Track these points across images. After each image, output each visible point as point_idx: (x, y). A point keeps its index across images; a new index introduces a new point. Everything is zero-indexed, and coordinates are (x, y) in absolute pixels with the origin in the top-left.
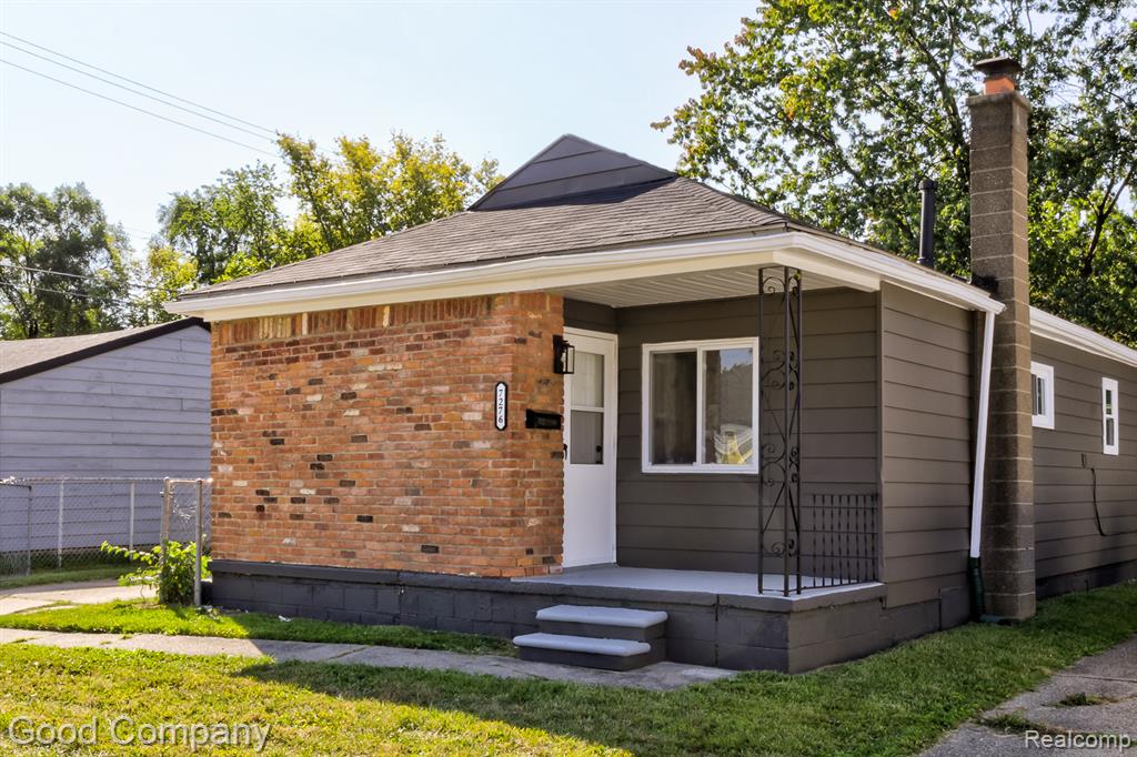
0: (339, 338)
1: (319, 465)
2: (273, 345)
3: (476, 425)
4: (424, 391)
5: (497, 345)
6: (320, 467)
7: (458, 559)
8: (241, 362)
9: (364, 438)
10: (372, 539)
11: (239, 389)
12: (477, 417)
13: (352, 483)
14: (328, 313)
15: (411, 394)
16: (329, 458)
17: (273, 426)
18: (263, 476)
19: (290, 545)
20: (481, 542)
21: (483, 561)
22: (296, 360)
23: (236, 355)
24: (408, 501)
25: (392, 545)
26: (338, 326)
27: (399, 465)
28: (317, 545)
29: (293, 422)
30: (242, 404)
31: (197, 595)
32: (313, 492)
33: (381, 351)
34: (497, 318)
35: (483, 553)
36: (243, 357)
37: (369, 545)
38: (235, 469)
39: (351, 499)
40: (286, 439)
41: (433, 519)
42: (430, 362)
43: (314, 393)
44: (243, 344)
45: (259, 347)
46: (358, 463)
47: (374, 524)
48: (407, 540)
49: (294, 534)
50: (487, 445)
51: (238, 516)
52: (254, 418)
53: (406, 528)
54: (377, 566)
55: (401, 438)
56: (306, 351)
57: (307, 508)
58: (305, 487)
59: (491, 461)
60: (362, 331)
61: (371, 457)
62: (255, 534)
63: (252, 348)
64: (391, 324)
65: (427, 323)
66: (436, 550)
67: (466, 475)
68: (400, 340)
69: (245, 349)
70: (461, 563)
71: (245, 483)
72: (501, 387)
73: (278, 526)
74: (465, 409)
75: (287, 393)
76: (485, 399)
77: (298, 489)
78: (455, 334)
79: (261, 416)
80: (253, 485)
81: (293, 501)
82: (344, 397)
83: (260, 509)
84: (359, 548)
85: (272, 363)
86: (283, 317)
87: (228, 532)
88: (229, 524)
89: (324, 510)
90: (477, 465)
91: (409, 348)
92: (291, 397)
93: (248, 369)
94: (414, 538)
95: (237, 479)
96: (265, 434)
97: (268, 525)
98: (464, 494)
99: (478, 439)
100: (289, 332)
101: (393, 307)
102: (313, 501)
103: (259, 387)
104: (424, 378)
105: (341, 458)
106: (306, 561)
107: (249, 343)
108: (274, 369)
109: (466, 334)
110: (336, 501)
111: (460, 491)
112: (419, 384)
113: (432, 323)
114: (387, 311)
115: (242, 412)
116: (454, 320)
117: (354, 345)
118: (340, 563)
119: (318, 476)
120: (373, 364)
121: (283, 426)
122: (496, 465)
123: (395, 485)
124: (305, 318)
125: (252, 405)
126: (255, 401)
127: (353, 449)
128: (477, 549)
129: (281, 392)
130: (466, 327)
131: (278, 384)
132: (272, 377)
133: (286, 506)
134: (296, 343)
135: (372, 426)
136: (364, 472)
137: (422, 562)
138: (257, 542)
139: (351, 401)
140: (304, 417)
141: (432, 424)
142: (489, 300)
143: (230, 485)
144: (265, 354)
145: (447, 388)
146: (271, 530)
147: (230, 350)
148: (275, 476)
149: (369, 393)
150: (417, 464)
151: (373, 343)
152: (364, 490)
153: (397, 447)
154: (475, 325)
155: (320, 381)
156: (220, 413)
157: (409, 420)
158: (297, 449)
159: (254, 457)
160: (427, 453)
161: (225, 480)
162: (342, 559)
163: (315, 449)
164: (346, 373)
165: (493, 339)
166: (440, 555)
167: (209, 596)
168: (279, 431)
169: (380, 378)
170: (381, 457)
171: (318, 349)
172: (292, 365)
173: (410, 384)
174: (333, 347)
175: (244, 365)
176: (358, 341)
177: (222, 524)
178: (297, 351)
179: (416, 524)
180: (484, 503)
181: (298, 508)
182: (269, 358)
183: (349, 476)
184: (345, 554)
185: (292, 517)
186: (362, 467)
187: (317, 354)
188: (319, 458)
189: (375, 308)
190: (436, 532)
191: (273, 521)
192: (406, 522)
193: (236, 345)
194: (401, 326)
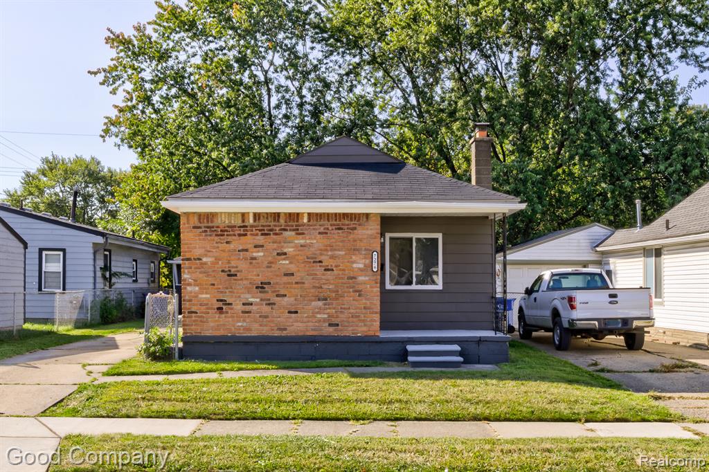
0: (275, 226)
1: (261, 287)
2: (228, 227)
3: (361, 270)
4: (330, 253)
5: (371, 235)
6: (263, 288)
7: (351, 328)
8: (204, 234)
9: (292, 274)
10: (297, 321)
11: (203, 248)
12: (361, 266)
14: (267, 213)
15: (321, 254)
16: (269, 283)
17: (229, 267)
18: (222, 292)
19: (242, 326)
20: (363, 321)
21: (365, 329)
22: (246, 235)
23: (201, 230)
24: (320, 303)
25: (310, 324)
26: (275, 220)
27: (314, 287)
28: (261, 326)
29: (243, 265)
30: (206, 256)
31: (177, 355)
32: (258, 300)
33: (303, 234)
34: (370, 223)
35: (365, 325)
37: (295, 324)
38: (200, 288)
39: (284, 303)
40: (238, 274)
41: (336, 312)
42: (334, 240)
43: (258, 252)
44: (206, 225)
45: (218, 227)
46: (289, 286)
47: (299, 315)
48: (320, 321)
49: (244, 321)
50: (367, 278)
51: (202, 313)
52: (212, 263)
53: (319, 316)
54: (301, 334)
55: (316, 274)
56: (252, 231)
57: (254, 308)
58: (253, 297)
59: (368, 286)
60: (290, 224)
61: (297, 283)
62: (217, 321)
63: (213, 227)
64: (309, 221)
65: (331, 222)
66: (338, 325)
67: (356, 291)
68: (314, 229)
69: (208, 227)
70: (353, 330)
71: (208, 296)
72: (375, 253)
73: (233, 317)
74: (354, 262)
75: (239, 251)
76: (365, 258)
77: (247, 299)
78: (348, 229)
79: (220, 262)
80: (215, 297)
81: (244, 304)
82: (278, 254)
83: (220, 309)
84: (288, 326)
85: (227, 235)
86: (235, 213)
87: (194, 321)
88: (195, 317)
89: (266, 309)
90: (360, 287)
91: (320, 233)
92: (241, 253)
93: (209, 238)
94: (324, 320)
95: (202, 294)
96: (223, 271)
97: (225, 317)
98: (354, 300)
99: (361, 276)
100: (240, 221)
101: (309, 214)
102: (257, 304)
103: (218, 247)
104: (330, 247)
105: (277, 283)
106: (254, 334)
107: (210, 224)
108: (230, 239)
109: (355, 229)
110: (274, 304)
111: (351, 299)
112: (326, 250)
113: (335, 223)
114: (306, 215)
115: (204, 260)
116: (347, 222)
117: (285, 230)
118: (277, 333)
119: (260, 292)
120: (297, 239)
121: (237, 267)
122: (371, 287)
123: (312, 296)
124: (251, 215)
125: (213, 257)
126: (216, 254)
127: (286, 279)
128: (361, 324)
129: (235, 250)
130: (354, 226)
131: (232, 246)
132: (227, 243)
133: (238, 307)
134: (246, 227)
135: (297, 269)
136: (293, 290)
137: (329, 331)
138: (218, 325)
139: (283, 257)
140: (251, 263)
141: (334, 269)
142: (367, 215)
143: (197, 297)
144: (221, 231)
145: (344, 253)
146: (227, 319)
147: (194, 227)
148: (230, 292)
149: (295, 253)
150: (325, 287)
151: (298, 230)
152: (293, 299)
153: (313, 279)
154: (360, 225)
155: (262, 246)
156: (188, 260)
157: (320, 266)
158: (246, 279)
159: (216, 283)
160: (332, 282)
161: (193, 294)
162: (278, 332)
163: (258, 281)
164: (280, 243)
165: (369, 232)
166: (340, 327)
167: (183, 355)
168: (233, 270)
169: (302, 246)
170: (303, 283)
171: (260, 230)
172: (241, 237)
173: (321, 250)
174: (271, 230)
175: (206, 235)
176: (288, 228)
177: (191, 317)
178: (247, 231)
179: (324, 314)
180: (366, 303)
181: (247, 308)
182: (226, 233)
183: (282, 292)
184: (280, 329)
185: (243, 312)
186: (291, 288)
187: (260, 233)
188: (262, 283)
189: (298, 214)
190: (337, 317)
191: (229, 315)
192: (318, 313)
193: (200, 225)
194: (315, 222)
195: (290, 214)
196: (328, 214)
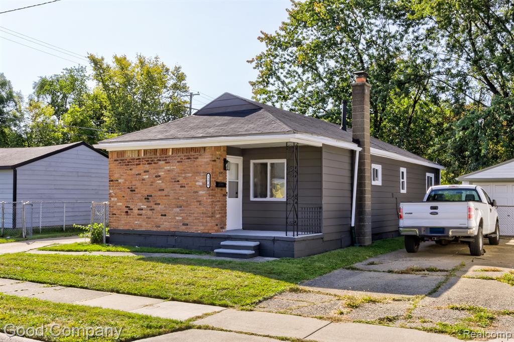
0: (155, 158)
2: (131, 159)
3: (201, 186)
4: (183, 175)
5: (207, 162)
6: (148, 199)
7: (195, 227)
8: (119, 164)
9: (163, 190)
10: (166, 222)
11: (119, 173)
12: (201, 184)
13: (159, 204)
14: (151, 150)
15: (179, 176)
16: (151, 196)
17: (131, 185)
18: (128, 202)
19: (137, 224)
20: (202, 222)
21: (202, 228)
22: (140, 164)
23: (118, 162)
24: (178, 210)
25: (173, 223)
26: (154, 154)
27: (175, 198)
28: (147, 223)
29: (138, 184)
30: (120, 178)
31: (104, 240)
32: (145, 207)
33: (169, 163)
34: (206, 153)
35: (203, 225)
36: (120, 163)
37: (165, 223)
38: (118, 199)
39: (159, 209)
40: (136, 190)
41: (186, 215)
42: (185, 167)
43: (146, 175)
44: (120, 159)
45: (126, 160)
46: (161, 198)
47: (166, 217)
48: (178, 222)
49: (139, 220)
50: (204, 193)
51: (119, 215)
52: (123, 183)
53: (177, 218)
54: (168, 230)
55: (175, 190)
56: (143, 162)
57: (143, 212)
58: (143, 205)
59: (205, 198)
60: (162, 156)
61: (166, 196)
62: (125, 220)
63: (124, 160)
64: (172, 154)
65: (184, 154)
66: (187, 225)
67: (198, 201)
68: (175, 159)
69: (122, 160)
70: (196, 228)
71: (121, 204)
72: (208, 175)
73: (133, 218)
74: (197, 181)
75: (136, 175)
76: (203, 178)
77: (140, 206)
78: (194, 158)
79: (127, 182)
80: (124, 204)
81: (139, 209)
82: (156, 177)
83: (127, 212)
84: (161, 224)
85: (131, 165)
86: (135, 150)
87: (115, 220)
88: (115, 217)
89: (150, 213)
90: (200, 199)
91: (178, 162)
92: (138, 176)
93: (123, 167)
94: (180, 221)
95: (118, 202)
96: (128, 188)
98: (196, 208)
99: (201, 190)
100: (137, 155)
101: (173, 149)
102: (145, 210)
103: (126, 173)
104: (183, 171)
105: (155, 196)
106: (143, 229)
107: (123, 158)
108: (132, 167)
109: (197, 158)
110: (154, 209)
111: (195, 206)
112: (182, 173)
113: (186, 154)
114: (171, 150)
115: (120, 181)
116: (193, 154)
117: (160, 160)
118: (155, 229)
119: (147, 202)
120: (166, 166)
121: (135, 185)
122: (207, 199)
123: (174, 204)
124: (143, 151)
125: (124, 179)
126: (125, 177)
127: (159, 193)
128: (201, 224)
129: (134, 175)
130: (197, 156)
131: (133, 172)
132: (131, 170)
133: (136, 211)
134: (140, 159)
135: (166, 186)
136: (163, 200)
137: (182, 228)
138: (126, 223)
139: (159, 178)
140: (142, 183)
141: (186, 186)
142: (204, 148)
143: (116, 204)
144: (128, 162)
145: (191, 175)
146: (130, 219)
147: (115, 160)
148: (132, 201)
149: (165, 176)
150: (181, 198)
151: (166, 160)
152: (163, 206)
153: (174, 193)
154: (200, 155)
155: (148, 171)
156: (112, 181)
157: (178, 184)
158: (140, 193)
159: (125, 196)
160: (184, 195)
161: (114, 203)
163: (146, 193)
164: (157, 169)
165: (206, 160)
166: (189, 226)
167: (108, 241)
168: (133, 187)
169: (168, 171)
170: (169, 196)
171: (147, 161)
172: (138, 166)
173: (179, 173)
174: (152, 161)
175: (121, 165)
176: (161, 159)
177: (113, 217)
178: (139, 161)
179: (181, 217)
180: (203, 210)
181: (140, 212)
182: (130, 163)
183: (158, 202)
184: (156, 226)
185: (139, 215)
186: (163, 199)
187: (147, 163)
188: (148, 196)
189: (167, 149)
190: (187, 219)
191: (131, 216)
192: (177, 216)
193: (118, 159)
194: (176, 155)
195: (162, 149)
196: (183, 148)
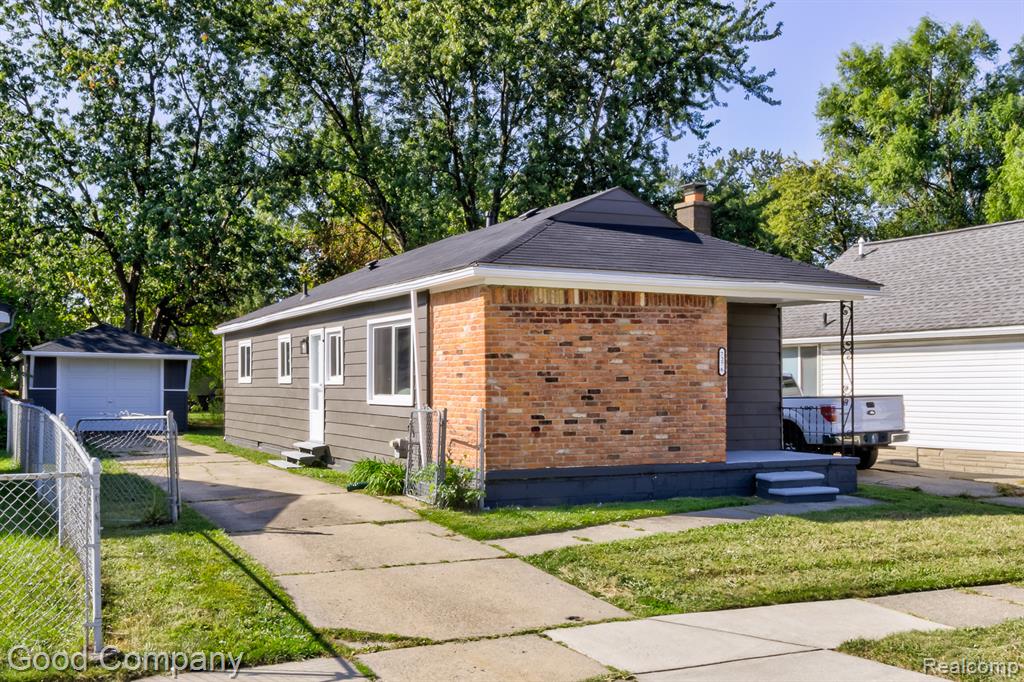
0: (606, 309)
1: (588, 397)
2: (547, 309)
3: (705, 373)
4: (671, 349)
5: (717, 326)
6: (590, 398)
7: (694, 453)
8: (514, 319)
9: (626, 379)
10: (632, 445)
11: (514, 339)
12: (706, 367)
13: (618, 409)
14: (595, 291)
15: (661, 351)
16: (598, 392)
17: (548, 368)
18: (538, 405)
19: (564, 454)
20: (708, 442)
21: (710, 453)
22: (569, 321)
23: (510, 313)
24: (659, 419)
25: (647, 448)
26: (605, 301)
27: (652, 397)
28: (587, 452)
29: (565, 366)
30: (518, 351)
32: (584, 416)
33: (640, 322)
34: (717, 309)
35: (710, 448)
36: (517, 315)
37: (629, 449)
38: (510, 400)
39: (616, 420)
40: (560, 378)
41: (677, 430)
42: (675, 332)
43: (585, 346)
44: (517, 305)
45: (533, 309)
46: (622, 395)
47: (634, 436)
48: (659, 444)
49: (567, 446)
50: (712, 384)
51: (514, 436)
52: (527, 362)
53: (658, 437)
54: (636, 463)
55: (654, 379)
56: (577, 316)
57: (579, 427)
58: (578, 412)
59: (714, 395)
60: (624, 307)
61: (632, 391)
62: (531, 448)
63: (527, 309)
64: (647, 305)
65: (672, 307)
66: (678, 449)
67: (700, 402)
68: (653, 316)
69: (520, 309)
70: (696, 455)
71: (520, 411)
72: (722, 350)
73: (552, 441)
74: (698, 362)
75: (561, 345)
76: (711, 357)
77: (571, 414)
78: (692, 316)
79: (536, 361)
80: (529, 412)
81: (566, 422)
82: (610, 350)
83: (535, 429)
84: (621, 452)
85: (546, 321)
86: (556, 289)
87: (502, 448)
88: (503, 442)
89: (594, 428)
90: (704, 397)
91: (660, 322)
92: (564, 348)
93: (522, 325)
94: (664, 442)
95: (513, 407)
96: (540, 374)
97: (543, 441)
98: (697, 414)
99: (706, 381)
100: (563, 302)
101: (646, 294)
102: (583, 422)
103: (534, 339)
104: (672, 341)
105: (608, 391)
106: (579, 464)
107: (524, 305)
108: (549, 326)
109: (699, 317)
110: (604, 421)
111: (695, 412)
112: (667, 345)
113: (676, 307)
114: (643, 296)
115: (516, 356)
116: (690, 308)
117: (619, 316)
118: (607, 463)
119: (587, 404)
120: (633, 329)
121: (557, 368)
122: (717, 396)
123: (650, 409)
124: (577, 294)
125: (527, 352)
126: (531, 349)
127: (619, 385)
128: (706, 446)
129: (556, 344)
130: (698, 313)
131: (551, 337)
132: (546, 332)
133: (559, 426)
134: (570, 309)
135: (633, 371)
136: (627, 401)
137: (669, 457)
138: (533, 454)
139: (616, 354)
140: (576, 362)
141: (676, 371)
142: (713, 299)
143: (505, 412)
144: (538, 315)
145: (686, 349)
146: (545, 445)
147: (502, 308)
148: (549, 404)
149: (629, 349)
150: (665, 396)
151: (633, 316)
152: (626, 413)
153: (651, 385)
154: (705, 312)
155: (590, 338)
156: (494, 356)
157: (660, 367)
158: (570, 386)
159: (530, 391)
160: (673, 389)
161: (500, 408)
162: (609, 461)
163: (585, 387)
164: (612, 334)
165: (715, 322)
166: (681, 452)
168: (553, 372)
169: (638, 339)
170: (640, 391)
171: (588, 315)
172: (564, 325)
173: (661, 345)
174: (601, 316)
175: (518, 321)
176: (622, 313)
177: (497, 443)
178: (570, 315)
179: (664, 433)
180: (711, 419)
181: (571, 427)
182: (544, 318)
183: (614, 404)
184: (610, 457)
185: (566, 434)
186: (625, 398)
187: (587, 319)
188: (589, 391)
189: (633, 294)
190: (679, 438)
191: (547, 438)
192: (657, 432)
193: (509, 305)
194: (654, 307)
195: (624, 293)
196: (669, 295)
